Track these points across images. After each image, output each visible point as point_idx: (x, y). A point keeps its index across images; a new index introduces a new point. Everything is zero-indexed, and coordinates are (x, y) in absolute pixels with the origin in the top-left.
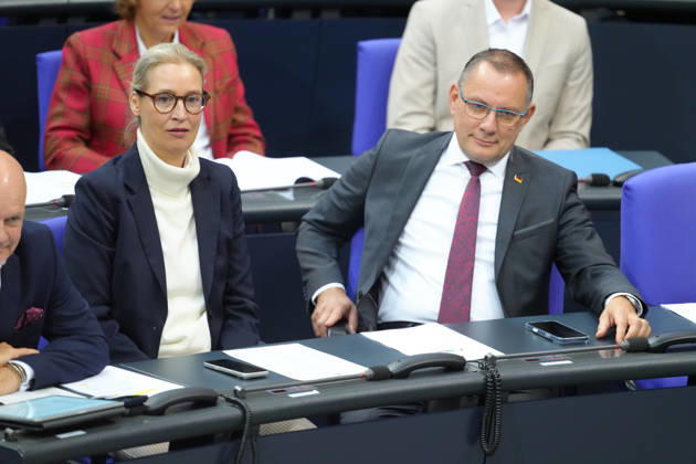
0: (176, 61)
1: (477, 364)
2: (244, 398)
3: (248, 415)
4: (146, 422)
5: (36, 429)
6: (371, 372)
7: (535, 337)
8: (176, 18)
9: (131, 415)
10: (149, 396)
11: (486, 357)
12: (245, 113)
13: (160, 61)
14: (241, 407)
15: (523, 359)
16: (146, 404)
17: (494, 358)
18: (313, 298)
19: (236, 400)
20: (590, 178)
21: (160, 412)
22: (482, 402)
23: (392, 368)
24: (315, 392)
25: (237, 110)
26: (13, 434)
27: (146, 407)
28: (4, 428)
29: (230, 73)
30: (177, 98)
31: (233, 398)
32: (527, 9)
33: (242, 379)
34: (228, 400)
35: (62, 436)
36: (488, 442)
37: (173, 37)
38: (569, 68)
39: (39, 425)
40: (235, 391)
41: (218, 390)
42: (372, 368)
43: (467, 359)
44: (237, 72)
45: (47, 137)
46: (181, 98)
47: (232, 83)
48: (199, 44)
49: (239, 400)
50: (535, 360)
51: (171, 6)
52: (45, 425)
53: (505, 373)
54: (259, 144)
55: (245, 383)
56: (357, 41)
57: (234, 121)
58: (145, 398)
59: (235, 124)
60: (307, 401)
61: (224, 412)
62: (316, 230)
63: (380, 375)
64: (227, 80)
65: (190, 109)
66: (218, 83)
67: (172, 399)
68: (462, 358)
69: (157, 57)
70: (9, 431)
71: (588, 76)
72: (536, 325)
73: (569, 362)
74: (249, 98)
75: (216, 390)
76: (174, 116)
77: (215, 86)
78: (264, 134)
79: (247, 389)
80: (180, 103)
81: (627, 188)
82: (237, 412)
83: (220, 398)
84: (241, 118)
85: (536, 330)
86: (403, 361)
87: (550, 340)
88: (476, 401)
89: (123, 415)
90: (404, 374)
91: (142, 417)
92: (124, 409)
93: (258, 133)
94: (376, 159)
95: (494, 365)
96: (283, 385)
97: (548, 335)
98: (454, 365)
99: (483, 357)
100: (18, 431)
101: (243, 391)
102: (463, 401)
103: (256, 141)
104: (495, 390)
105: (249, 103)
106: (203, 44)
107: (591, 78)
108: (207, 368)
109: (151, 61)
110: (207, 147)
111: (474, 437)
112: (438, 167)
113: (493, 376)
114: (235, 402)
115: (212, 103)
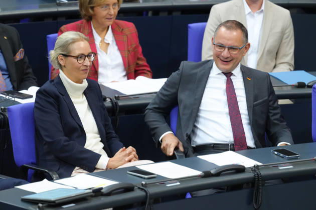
1: (250, 169)
2: (146, 187)
3: (148, 194)
5: (53, 204)
6: (203, 174)
7: (275, 156)
8: (111, 19)
9: (95, 196)
10: (103, 187)
11: (254, 166)
12: (142, 60)
14: (145, 191)
16: (102, 191)
17: (258, 166)
18: (160, 140)
19: (143, 188)
20: (297, 84)
21: (109, 194)
22: (253, 186)
23: (213, 172)
24: (178, 183)
25: (138, 59)
26: (42, 206)
28: (37, 204)
29: (135, 42)
30: (85, 56)
31: (142, 187)
32: (263, 8)
33: (144, 178)
34: (139, 188)
35: (64, 207)
36: (256, 204)
37: (108, 27)
39: (54, 202)
40: (142, 184)
41: (134, 183)
42: (204, 172)
43: (246, 166)
44: (138, 42)
45: (52, 73)
46: (87, 56)
47: (136, 47)
48: (121, 30)
49: (144, 188)
50: (276, 166)
51: (110, 13)
52: (57, 202)
53: (263, 173)
54: (149, 74)
55: (146, 180)
56: (188, 24)
57: (137, 64)
58: (102, 188)
59: (138, 66)
60: (175, 188)
61: (138, 193)
62: (155, 112)
63: (207, 175)
64: (134, 46)
66: (129, 47)
67: (114, 188)
68: (244, 167)
70: (40, 205)
72: (276, 151)
73: (291, 167)
76: (85, 64)
77: (128, 49)
79: (147, 183)
80: (87, 58)
81: (314, 88)
82: (143, 193)
83: (136, 187)
84: (141, 63)
85: (276, 153)
86: (217, 169)
87: (282, 157)
88: (250, 185)
89: (92, 196)
90: (218, 174)
91: (101, 197)
92: (92, 193)
93: (149, 69)
94: (181, 75)
95: (258, 169)
96: (164, 181)
97: (282, 155)
98: (240, 169)
99: (253, 166)
100: (44, 205)
101: (146, 184)
102: (245, 186)
103: (148, 72)
104: (258, 179)
106: (123, 30)
108: (129, 174)
110: (125, 76)
111: (250, 202)
112: (210, 75)
113: (258, 174)
114: (142, 189)
115: (127, 56)
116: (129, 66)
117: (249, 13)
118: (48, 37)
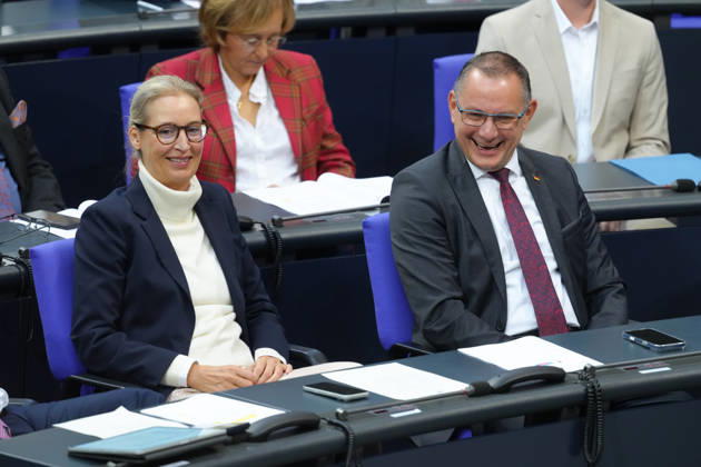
0: (174, 94)
1: (576, 376)
2: (346, 420)
3: (351, 437)
4: (248, 448)
5: (139, 462)
6: (472, 388)
7: (632, 345)
9: (233, 443)
10: (251, 422)
11: (585, 368)
12: (334, 139)
13: (158, 95)
14: (344, 429)
15: (622, 368)
16: (248, 431)
17: (593, 368)
19: (338, 422)
20: (676, 184)
21: (263, 437)
22: (583, 413)
23: (493, 383)
24: (417, 411)
25: (325, 136)
27: (249, 434)
28: (105, 462)
29: (318, 99)
30: (179, 128)
31: (335, 421)
32: (596, 18)
33: (342, 401)
34: (331, 423)
36: (590, 453)
38: (641, 73)
39: (141, 457)
40: (337, 414)
41: (319, 413)
42: (473, 385)
43: (567, 370)
44: (324, 98)
46: (182, 128)
47: (321, 110)
48: (285, 72)
49: (341, 423)
50: (634, 369)
52: (148, 457)
53: (605, 383)
54: (350, 168)
55: (346, 406)
56: (433, 59)
57: (323, 147)
58: (247, 425)
59: (324, 151)
60: (409, 420)
61: (328, 435)
63: (481, 391)
64: (315, 107)
65: (191, 138)
66: (305, 111)
67: (275, 425)
68: (561, 370)
69: (155, 90)
70: (112, 465)
71: (661, 80)
72: (633, 334)
73: (667, 369)
74: (337, 123)
75: (318, 413)
76: (177, 147)
77: (302, 115)
78: (354, 158)
79: (349, 411)
80: (182, 133)
82: (339, 435)
83: (322, 421)
84: (330, 144)
85: (632, 338)
86: (503, 376)
87: (647, 348)
88: (578, 411)
89: (226, 443)
90: (506, 389)
91: (246, 445)
92: (226, 437)
93: (349, 158)
95: (594, 376)
96: (384, 405)
97: (645, 343)
98: (553, 377)
99: (582, 368)
100: (120, 464)
101: (345, 413)
102: (565, 413)
103: (346, 165)
104: (595, 401)
105: (338, 129)
106: (289, 72)
107: (664, 82)
108: (307, 392)
109: (150, 95)
110: (295, 175)
111: (576, 449)
113: (593, 387)
114: (337, 425)
115: (299, 131)
116: (305, 152)
117: (568, 30)
118: (123, 91)
